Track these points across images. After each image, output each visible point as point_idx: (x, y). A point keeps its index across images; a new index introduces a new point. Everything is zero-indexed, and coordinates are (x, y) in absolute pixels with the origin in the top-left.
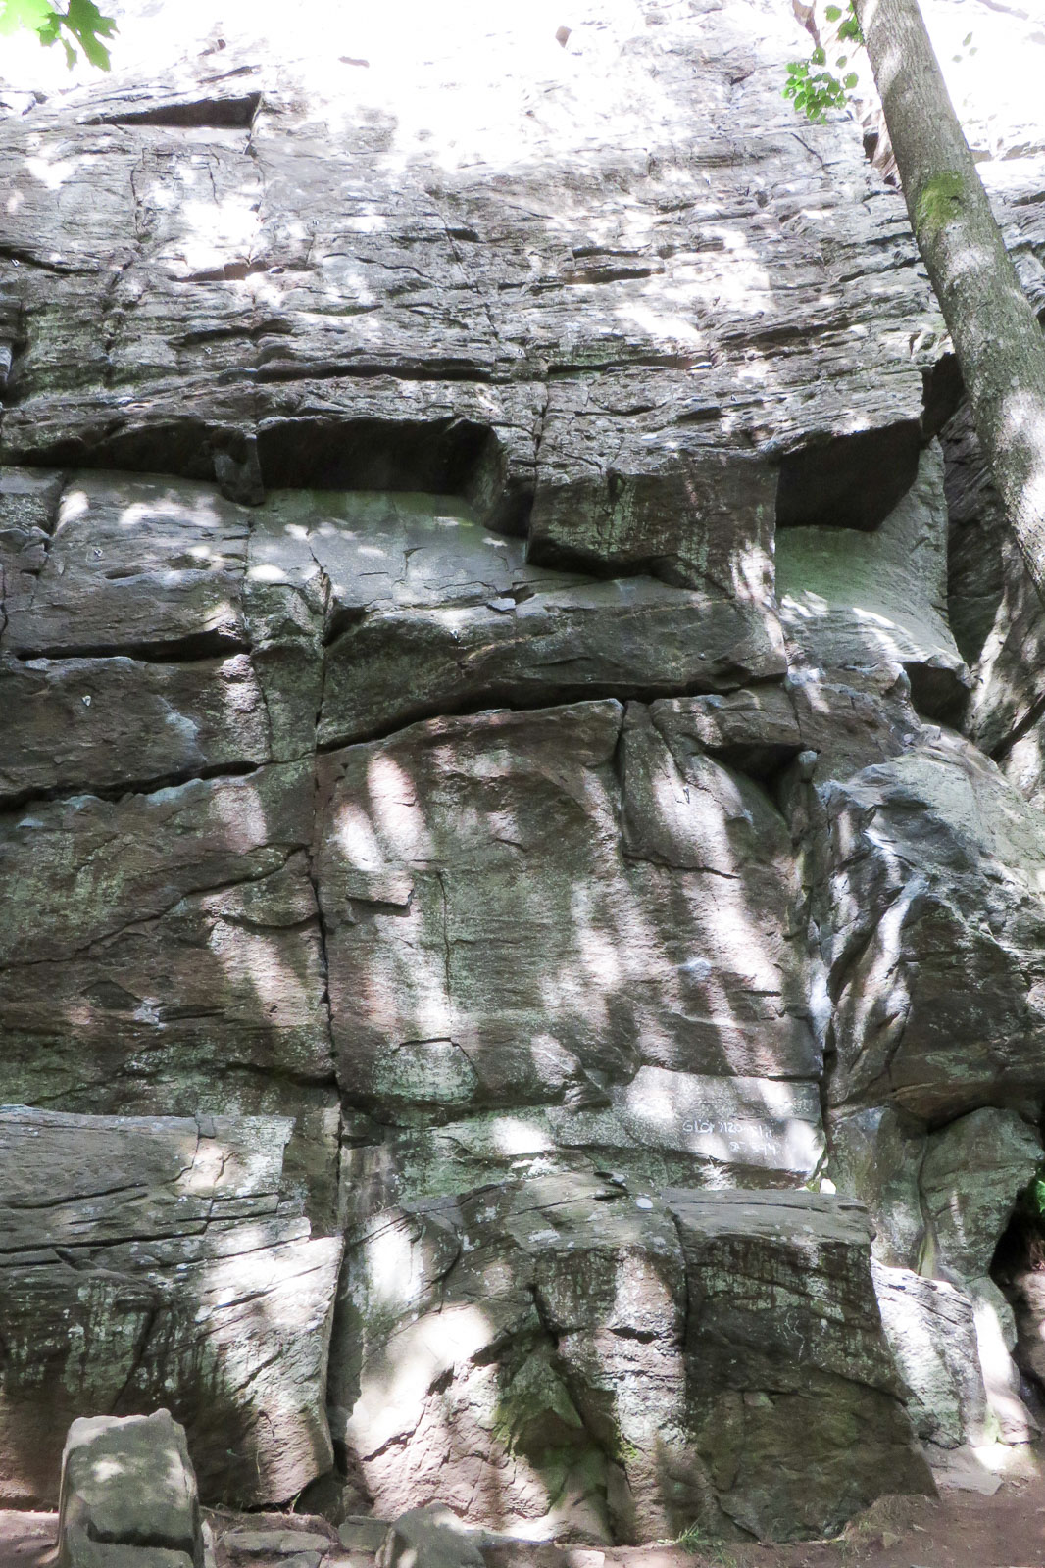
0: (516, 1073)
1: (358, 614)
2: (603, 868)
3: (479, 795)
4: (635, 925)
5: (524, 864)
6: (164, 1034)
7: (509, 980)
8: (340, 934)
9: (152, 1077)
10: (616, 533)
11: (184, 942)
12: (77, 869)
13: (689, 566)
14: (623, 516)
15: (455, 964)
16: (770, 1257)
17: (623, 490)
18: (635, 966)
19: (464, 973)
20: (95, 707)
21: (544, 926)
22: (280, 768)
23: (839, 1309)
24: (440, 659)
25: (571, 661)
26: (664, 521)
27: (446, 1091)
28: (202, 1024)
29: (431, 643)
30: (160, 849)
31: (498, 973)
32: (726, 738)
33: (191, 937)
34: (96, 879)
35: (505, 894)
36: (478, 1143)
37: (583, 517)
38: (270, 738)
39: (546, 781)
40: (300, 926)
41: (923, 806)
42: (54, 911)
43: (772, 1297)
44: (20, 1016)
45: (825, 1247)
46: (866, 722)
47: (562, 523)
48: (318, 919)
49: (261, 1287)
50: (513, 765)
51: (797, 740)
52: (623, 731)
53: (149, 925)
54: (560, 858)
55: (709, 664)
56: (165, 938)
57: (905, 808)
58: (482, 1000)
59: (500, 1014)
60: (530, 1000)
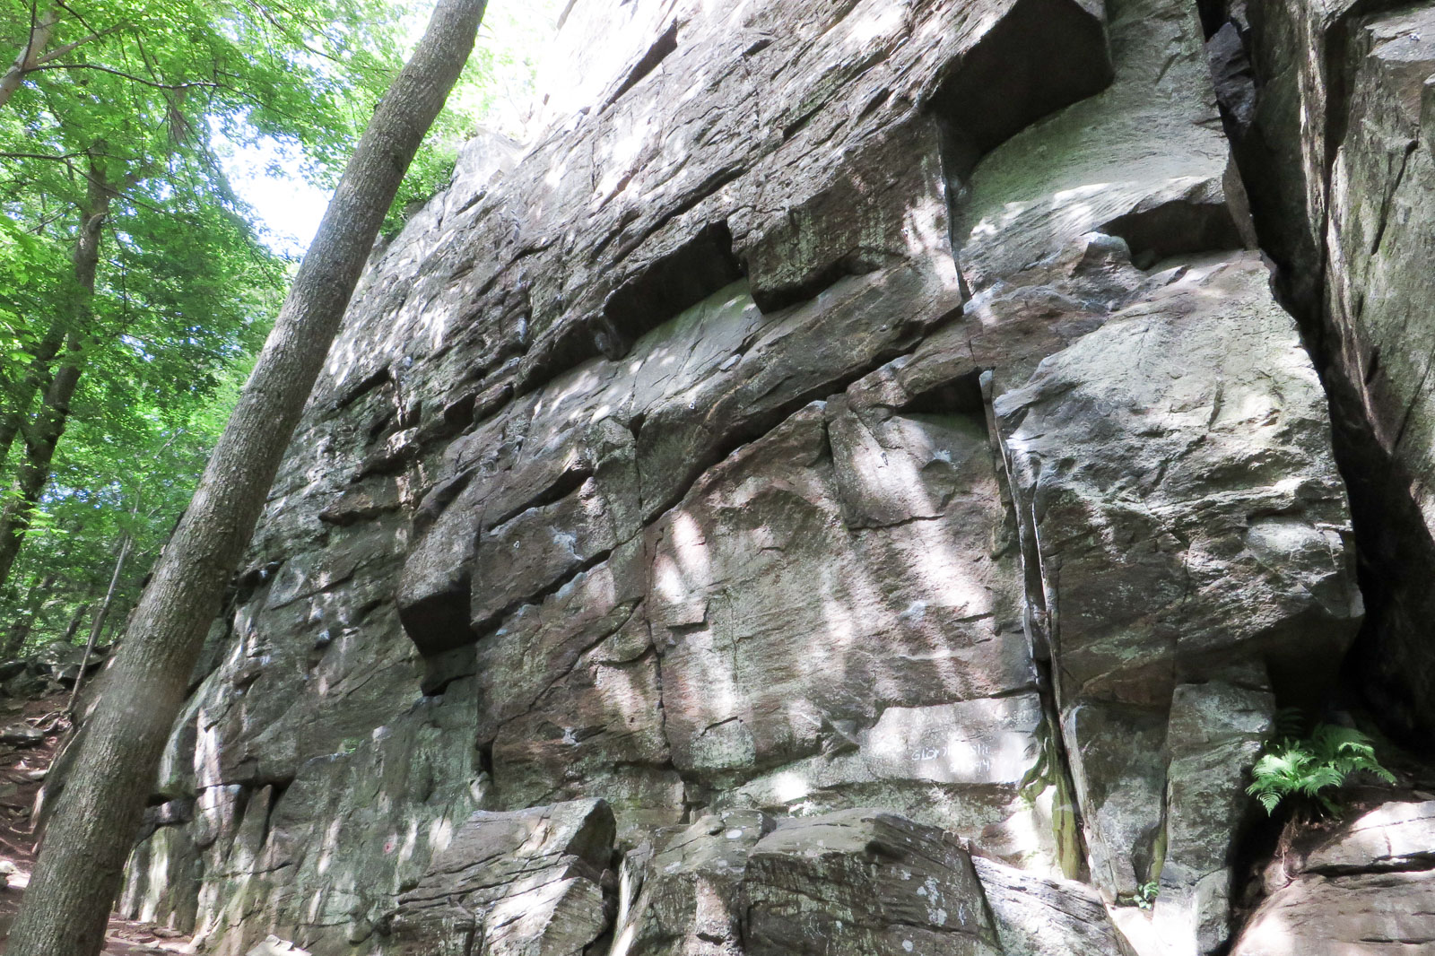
0: (780, 736)
1: (641, 418)
2: (835, 546)
3: (743, 520)
4: (864, 589)
5: (784, 562)
6: (580, 749)
7: (777, 660)
8: (669, 655)
9: (581, 779)
10: (805, 257)
11: (583, 686)
12: (523, 655)
13: (869, 250)
14: (806, 242)
15: (741, 657)
16: (791, 870)
17: (800, 220)
18: (867, 624)
19: (747, 663)
20: (522, 547)
21: (799, 609)
22: (623, 547)
23: (849, 912)
24: (692, 428)
25: (779, 385)
26: (842, 224)
27: (736, 759)
28: (598, 739)
29: (682, 419)
30: (563, 627)
31: (770, 657)
32: (909, 393)
33: (585, 684)
34: (533, 658)
35: (773, 591)
36: (764, 795)
37: (778, 259)
38: (615, 529)
39: (779, 491)
40: (643, 657)
41: (1071, 386)
42: (515, 685)
43: (797, 903)
44: (510, 753)
45: (826, 858)
46: (1042, 316)
47: (766, 272)
48: (651, 648)
49: (518, 914)
50: (757, 487)
51: (971, 366)
52: (826, 425)
53: (563, 680)
54: (808, 548)
55: (889, 332)
56: (572, 686)
57: (1056, 395)
58: (758, 681)
59: (771, 689)
60: (789, 674)
